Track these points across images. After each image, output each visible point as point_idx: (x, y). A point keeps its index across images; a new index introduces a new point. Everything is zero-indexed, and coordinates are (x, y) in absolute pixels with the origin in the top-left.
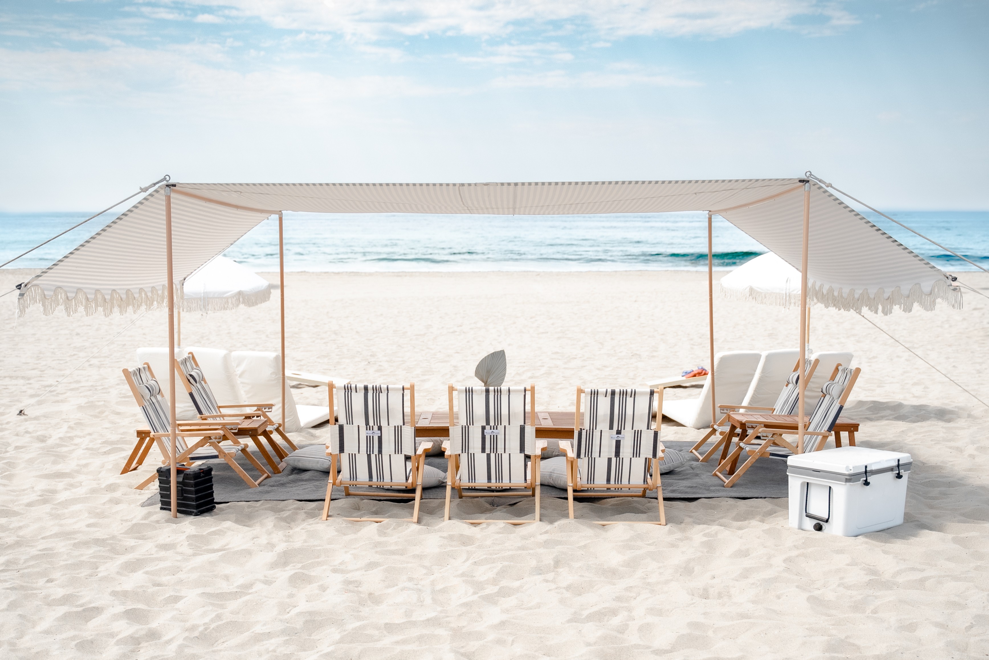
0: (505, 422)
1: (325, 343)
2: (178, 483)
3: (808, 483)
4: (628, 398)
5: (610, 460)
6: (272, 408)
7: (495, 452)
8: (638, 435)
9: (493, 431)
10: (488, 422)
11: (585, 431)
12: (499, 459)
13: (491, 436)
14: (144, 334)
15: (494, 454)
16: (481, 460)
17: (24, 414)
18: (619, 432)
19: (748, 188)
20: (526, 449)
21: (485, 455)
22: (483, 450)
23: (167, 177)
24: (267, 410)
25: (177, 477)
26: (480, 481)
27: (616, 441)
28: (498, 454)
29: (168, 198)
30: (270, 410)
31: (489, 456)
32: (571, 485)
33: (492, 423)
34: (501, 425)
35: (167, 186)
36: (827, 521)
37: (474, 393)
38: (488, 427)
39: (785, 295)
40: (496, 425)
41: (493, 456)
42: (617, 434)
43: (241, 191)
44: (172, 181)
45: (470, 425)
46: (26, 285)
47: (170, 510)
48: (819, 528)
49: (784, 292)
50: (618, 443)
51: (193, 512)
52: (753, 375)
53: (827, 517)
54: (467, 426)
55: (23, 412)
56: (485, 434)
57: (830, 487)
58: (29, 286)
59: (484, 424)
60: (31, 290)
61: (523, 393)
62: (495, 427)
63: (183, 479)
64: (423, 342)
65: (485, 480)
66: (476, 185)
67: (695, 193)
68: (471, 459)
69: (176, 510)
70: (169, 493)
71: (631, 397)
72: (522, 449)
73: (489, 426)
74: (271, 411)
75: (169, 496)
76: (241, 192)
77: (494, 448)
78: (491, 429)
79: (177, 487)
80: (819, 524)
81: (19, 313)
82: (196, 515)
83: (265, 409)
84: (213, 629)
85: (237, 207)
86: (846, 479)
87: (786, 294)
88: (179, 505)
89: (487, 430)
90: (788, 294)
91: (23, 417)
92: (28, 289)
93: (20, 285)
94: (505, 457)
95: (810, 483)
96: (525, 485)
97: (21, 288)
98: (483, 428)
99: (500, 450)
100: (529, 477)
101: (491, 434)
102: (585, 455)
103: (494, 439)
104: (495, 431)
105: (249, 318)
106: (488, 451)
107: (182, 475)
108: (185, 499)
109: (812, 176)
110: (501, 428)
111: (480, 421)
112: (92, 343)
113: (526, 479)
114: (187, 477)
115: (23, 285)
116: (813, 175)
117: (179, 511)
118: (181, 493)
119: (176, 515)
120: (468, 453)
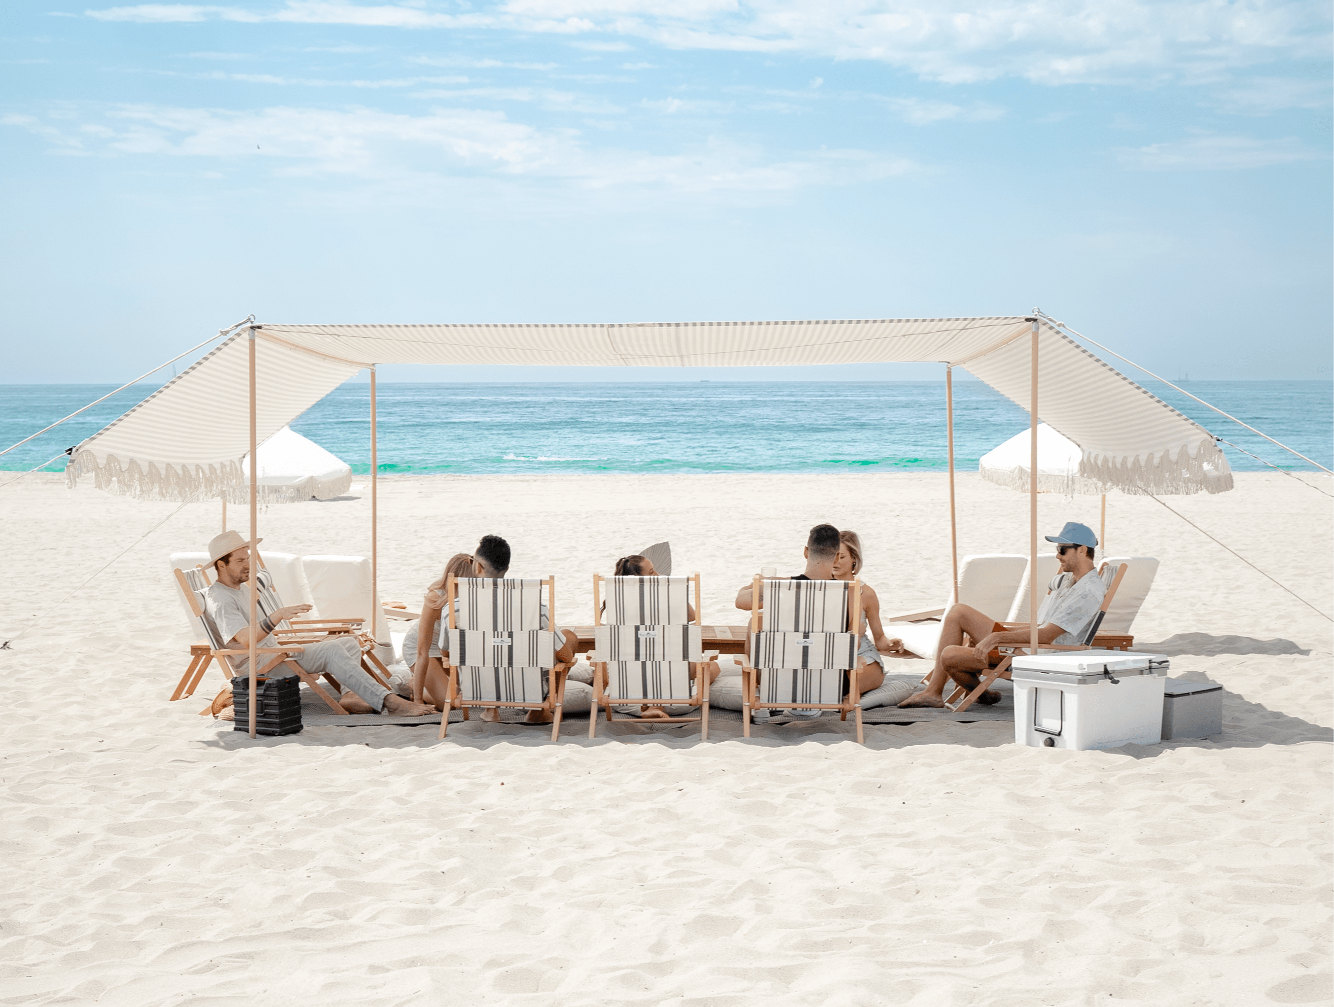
0: (663, 620)
1: (416, 570)
2: (258, 695)
3: (1036, 688)
4: (817, 591)
5: (795, 672)
6: (361, 624)
7: (652, 660)
8: (830, 639)
9: (650, 632)
10: (642, 622)
11: (765, 633)
12: (657, 667)
13: (646, 638)
14: (141, 559)
15: (650, 662)
16: (634, 669)
17: (8, 648)
18: (806, 636)
19: (966, 328)
20: (690, 656)
21: (639, 663)
22: (637, 657)
23: (252, 318)
24: (355, 627)
25: (257, 689)
26: (632, 697)
27: (804, 647)
28: (656, 662)
29: (252, 342)
30: (359, 627)
31: (644, 664)
32: (747, 704)
33: (648, 623)
34: (659, 624)
35: (252, 328)
36: (1059, 734)
37: (624, 584)
38: (642, 627)
39: (1066, 478)
40: (653, 624)
41: (649, 664)
42: (804, 638)
43: (338, 333)
44: (256, 324)
45: (620, 624)
46: (77, 450)
47: (248, 732)
48: (1051, 743)
49: (1065, 474)
50: (805, 650)
51: (276, 732)
52: (1016, 588)
53: (1059, 730)
54: (616, 627)
55: (8, 644)
56: (639, 636)
57: (1062, 692)
58: (80, 451)
59: (638, 624)
60: (83, 456)
61: (686, 584)
62: (652, 627)
63: (265, 690)
64: (564, 569)
65: (640, 695)
66: (628, 326)
67: (904, 336)
68: (623, 668)
69: (254, 731)
70: (246, 709)
71: (820, 590)
72: (685, 656)
73: (644, 626)
74: (360, 629)
75: (246, 713)
76: (339, 336)
77: (651, 655)
78: (646, 630)
79: (257, 701)
80: (1050, 739)
81: (69, 484)
82: (280, 735)
83: (353, 625)
84: (328, 815)
85: (325, 356)
86: (1079, 680)
87: (1068, 477)
88: (258, 723)
89: (642, 632)
90: (1070, 477)
91: (7, 651)
92: (79, 454)
93: (71, 449)
94: (664, 666)
95: (1040, 688)
96: (690, 701)
97: (72, 453)
98: (637, 629)
99: (658, 657)
100: (694, 692)
101: (646, 636)
102: (765, 665)
103: (651, 642)
104: (651, 632)
105: (295, 538)
106: (642, 658)
107: (263, 687)
108: (266, 715)
109: (1040, 314)
110: (658, 630)
111: (632, 619)
112: (67, 571)
113: (690, 696)
114: (269, 687)
115: (74, 450)
116: (1041, 312)
117: (259, 732)
118: (261, 707)
119: (255, 736)
120: (618, 661)
